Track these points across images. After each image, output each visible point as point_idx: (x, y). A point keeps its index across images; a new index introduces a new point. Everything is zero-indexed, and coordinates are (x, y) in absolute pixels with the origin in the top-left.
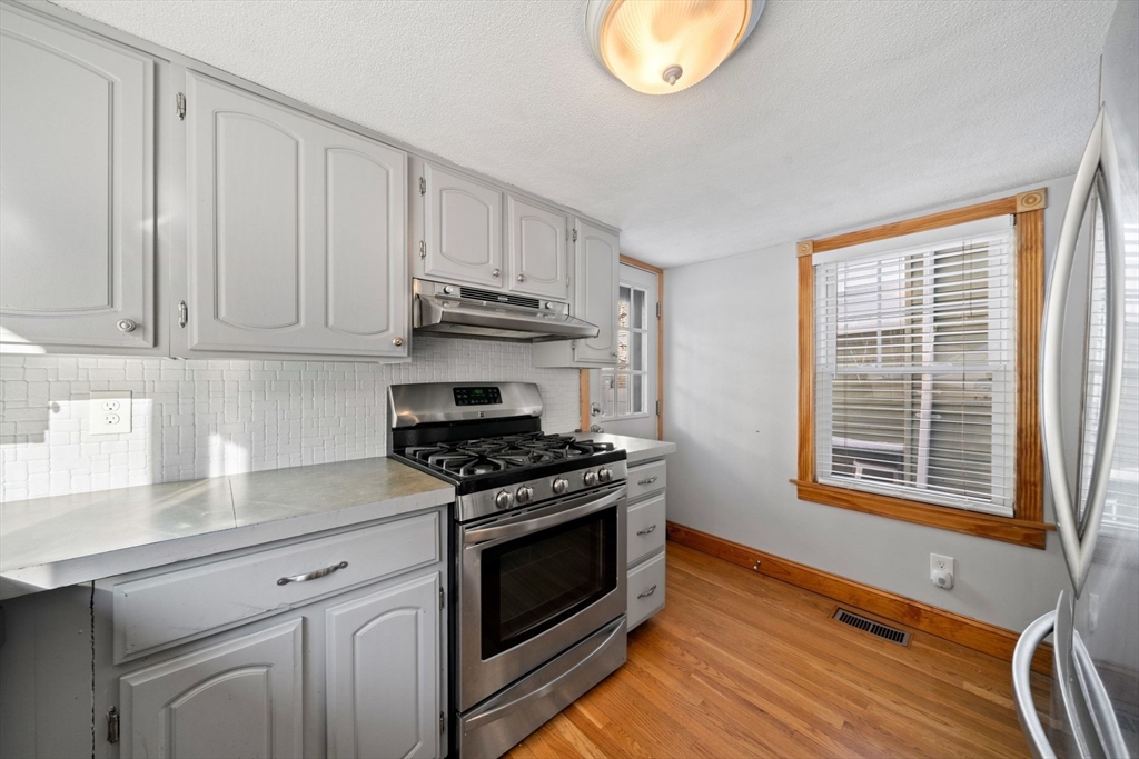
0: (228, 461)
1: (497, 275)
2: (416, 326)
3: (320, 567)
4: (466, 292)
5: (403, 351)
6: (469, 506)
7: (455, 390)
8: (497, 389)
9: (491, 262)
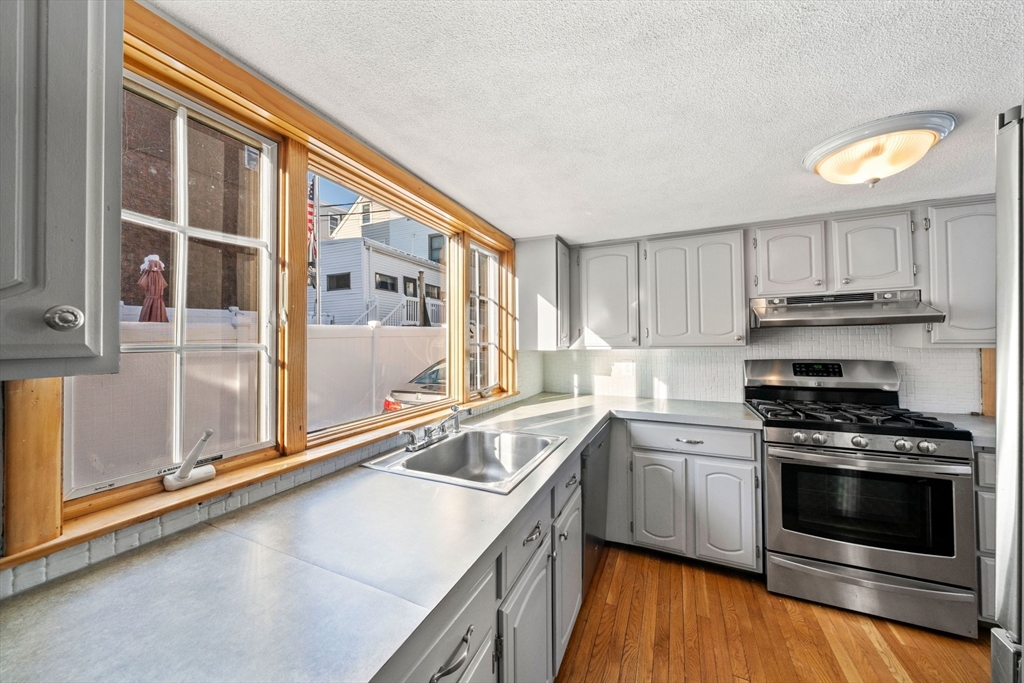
0: (661, 391)
1: (819, 284)
2: (753, 326)
3: (693, 439)
4: (792, 300)
5: (742, 343)
6: (772, 433)
7: (794, 365)
8: (839, 366)
9: (814, 275)
